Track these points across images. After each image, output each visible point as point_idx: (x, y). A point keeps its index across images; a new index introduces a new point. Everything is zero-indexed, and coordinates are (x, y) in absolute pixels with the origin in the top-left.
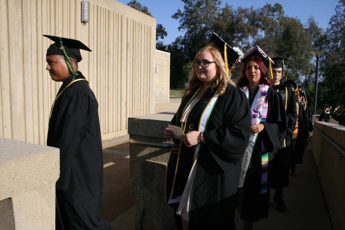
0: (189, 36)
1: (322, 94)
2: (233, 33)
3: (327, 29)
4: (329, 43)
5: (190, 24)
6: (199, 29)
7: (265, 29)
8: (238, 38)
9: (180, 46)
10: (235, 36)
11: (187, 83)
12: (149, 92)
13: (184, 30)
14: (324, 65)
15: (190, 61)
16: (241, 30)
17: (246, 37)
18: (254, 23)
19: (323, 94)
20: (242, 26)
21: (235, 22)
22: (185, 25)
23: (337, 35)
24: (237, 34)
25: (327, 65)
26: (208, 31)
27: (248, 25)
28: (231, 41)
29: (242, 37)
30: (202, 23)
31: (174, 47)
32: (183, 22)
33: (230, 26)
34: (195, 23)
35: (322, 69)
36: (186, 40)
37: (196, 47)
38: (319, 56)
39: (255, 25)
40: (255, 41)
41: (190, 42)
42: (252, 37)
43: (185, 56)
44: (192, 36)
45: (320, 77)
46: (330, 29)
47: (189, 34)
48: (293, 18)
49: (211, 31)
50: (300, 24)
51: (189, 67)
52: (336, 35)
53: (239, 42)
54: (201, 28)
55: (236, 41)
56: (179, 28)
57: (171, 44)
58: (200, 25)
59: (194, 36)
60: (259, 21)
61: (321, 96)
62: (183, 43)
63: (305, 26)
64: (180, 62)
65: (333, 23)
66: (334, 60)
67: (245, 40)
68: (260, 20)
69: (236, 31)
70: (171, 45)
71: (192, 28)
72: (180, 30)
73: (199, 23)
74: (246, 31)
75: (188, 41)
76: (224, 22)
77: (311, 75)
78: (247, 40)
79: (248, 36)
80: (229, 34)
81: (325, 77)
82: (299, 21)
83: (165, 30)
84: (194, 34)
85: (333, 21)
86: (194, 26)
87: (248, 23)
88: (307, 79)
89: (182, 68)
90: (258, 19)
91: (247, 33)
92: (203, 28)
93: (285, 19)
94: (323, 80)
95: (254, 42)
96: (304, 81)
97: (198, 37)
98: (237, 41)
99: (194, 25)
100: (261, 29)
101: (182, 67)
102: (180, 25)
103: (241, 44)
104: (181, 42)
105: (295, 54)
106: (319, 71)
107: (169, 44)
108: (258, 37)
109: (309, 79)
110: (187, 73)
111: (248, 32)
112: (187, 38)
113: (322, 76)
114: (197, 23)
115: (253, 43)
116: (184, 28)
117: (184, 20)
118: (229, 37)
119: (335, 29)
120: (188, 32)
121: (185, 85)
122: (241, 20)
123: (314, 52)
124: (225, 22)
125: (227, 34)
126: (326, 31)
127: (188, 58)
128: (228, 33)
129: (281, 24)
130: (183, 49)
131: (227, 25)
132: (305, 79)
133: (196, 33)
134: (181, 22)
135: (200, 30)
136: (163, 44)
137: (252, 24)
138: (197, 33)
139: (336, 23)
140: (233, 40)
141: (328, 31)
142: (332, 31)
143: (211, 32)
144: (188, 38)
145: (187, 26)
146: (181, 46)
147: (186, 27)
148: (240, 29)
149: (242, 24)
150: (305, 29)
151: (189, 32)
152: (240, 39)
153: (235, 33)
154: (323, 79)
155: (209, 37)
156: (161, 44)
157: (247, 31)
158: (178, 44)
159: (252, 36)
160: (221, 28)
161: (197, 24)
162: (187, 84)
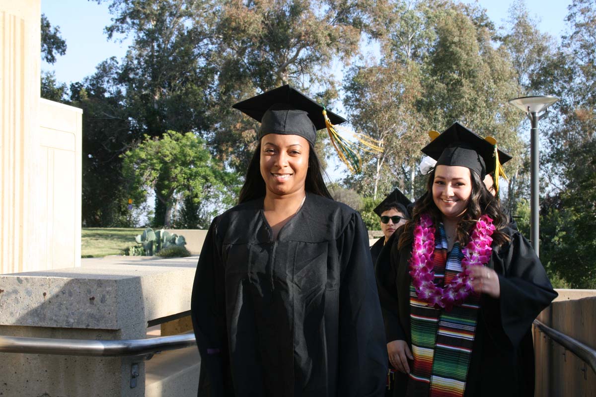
0: (140, 55)
1: (561, 230)
2: (283, 48)
3: (564, 38)
4: (571, 79)
5: (142, 17)
6: (171, 33)
7: (381, 35)
8: (300, 63)
9: (110, 89)
10: (290, 58)
11: (137, 207)
12: (21, 226)
13: (124, 35)
14: (562, 144)
15: (146, 135)
16: (308, 40)
17: (323, 60)
18: (347, 17)
19: (564, 233)
20: (310, 26)
21: (287, 14)
22: (128, 20)
23: (591, 57)
24: (294, 49)
25: (571, 146)
26: (202, 40)
27: (327, 24)
28: (278, 73)
29: (311, 62)
30: (181, 16)
31: (92, 92)
32: (120, 12)
33: (273, 25)
34: (160, 14)
35: (556, 157)
36: (132, 70)
37: (165, 91)
38: (537, 115)
39: (348, 23)
40: (352, 75)
41: (143, 75)
42: (341, 62)
43: (130, 122)
44: (151, 57)
45: (553, 181)
46: (572, 37)
47: (140, 48)
48: (466, 5)
49: (214, 40)
50: (485, 21)
51: (143, 155)
52: (589, 54)
53: (301, 76)
54: (179, 30)
55: (293, 73)
56: (110, 30)
57: (80, 82)
58: (176, 22)
59: (157, 57)
60: (362, 12)
61: (556, 238)
62: (123, 78)
63: (501, 28)
64: (114, 141)
65: (580, 19)
66: (587, 129)
67: (321, 70)
68: (362, 7)
69: (292, 40)
70: (82, 86)
71: (148, 30)
72: (110, 36)
73: (171, 15)
74: (323, 41)
75: (137, 74)
76: (253, 12)
77: (525, 177)
78: (325, 69)
79: (330, 58)
80: (272, 50)
81: (568, 182)
82: (482, 12)
83: (58, 35)
84: (158, 51)
85: (579, 14)
86: (156, 26)
87: (329, 17)
88: (516, 188)
89: (122, 159)
90: (357, 5)
91: (326, 48)
92: (188, 32)
93: (440, 6)
94: (561, 190)
95: (347, 77)
96: (505, 195)
97: (171, 58)
98: (295, 72)
99: (158, 21)
100: (370, 36)
101: (120, 156)
102: (112, 19)
103: (309, 82)
104: (115, 76)
105: (473, 111)
106: (548, 161)
107: (74, 82)
108: (360, 59)
109: (519, 188)
110: (138, 175)
111: (328, 45)
112: (136, 62)
113: (557, 177)
114: (167, 14)
115: (345, 80)
116: (123, 32)
117: (123, 5)
118: (271, 60)
119: (586, 37)
120: (138, 42)
121: (131, 215)
122: (306, 8)
123: (524, 103)
124: (256, 12)
125: (265, 50)
126: (560, 41)
127: (142, 126)
128: (268, 49)
129: (429, 20)
130: (121, 98)
131: (263, 22)
132: (509, 187)
133: (164, 45)
134: (113, 9)
135: (177, 36)
136: (54, 81)
137: (341, 20)
138: (169, 46)
139: (587, 20)
140: (284, 71)
141: (566, 41)
142: (578, 44)
143: (213, 44)
144: (139, 63)
145: (133, 23)
146: (115, 87)
147: (132, 27)
148: (303, 34)
149: (310, 21)
150: (500, 39)
151: (141, 44)
152: (304, 66)
153: (288, 51)
154: (561, 187)
155: (207, 59)
156: (48, 78)
157: (326, 40)
158: (106, 83)
159: (342, 58)
160: (244, 31)
161: (168, 20)
162: (139, 211)
